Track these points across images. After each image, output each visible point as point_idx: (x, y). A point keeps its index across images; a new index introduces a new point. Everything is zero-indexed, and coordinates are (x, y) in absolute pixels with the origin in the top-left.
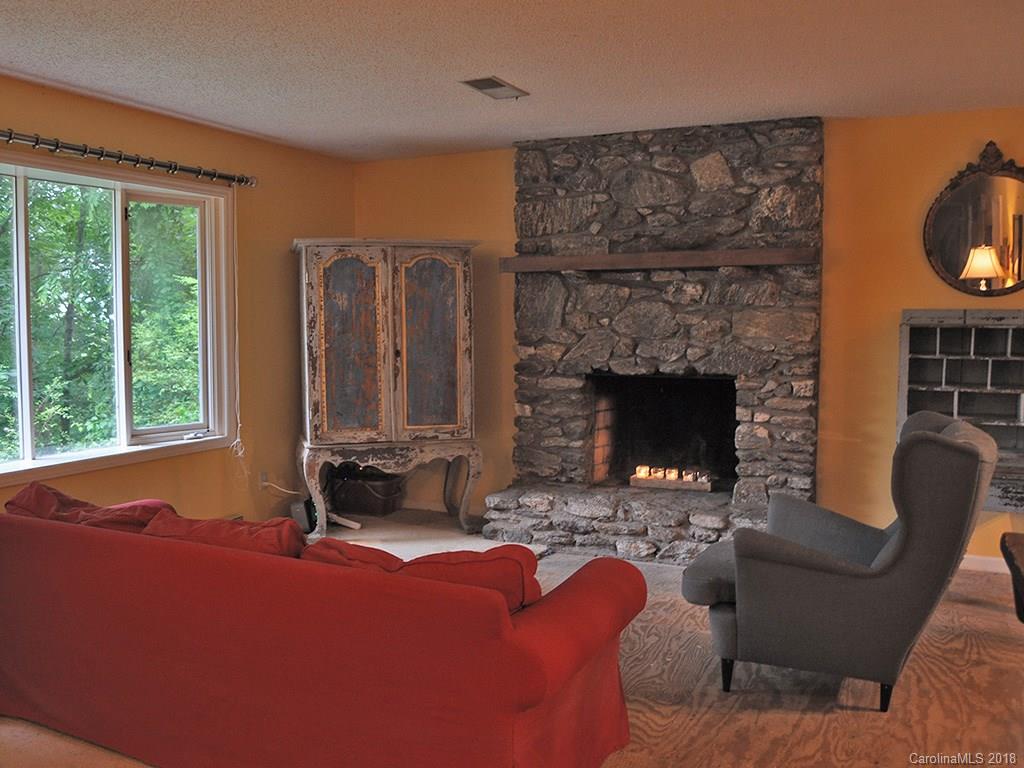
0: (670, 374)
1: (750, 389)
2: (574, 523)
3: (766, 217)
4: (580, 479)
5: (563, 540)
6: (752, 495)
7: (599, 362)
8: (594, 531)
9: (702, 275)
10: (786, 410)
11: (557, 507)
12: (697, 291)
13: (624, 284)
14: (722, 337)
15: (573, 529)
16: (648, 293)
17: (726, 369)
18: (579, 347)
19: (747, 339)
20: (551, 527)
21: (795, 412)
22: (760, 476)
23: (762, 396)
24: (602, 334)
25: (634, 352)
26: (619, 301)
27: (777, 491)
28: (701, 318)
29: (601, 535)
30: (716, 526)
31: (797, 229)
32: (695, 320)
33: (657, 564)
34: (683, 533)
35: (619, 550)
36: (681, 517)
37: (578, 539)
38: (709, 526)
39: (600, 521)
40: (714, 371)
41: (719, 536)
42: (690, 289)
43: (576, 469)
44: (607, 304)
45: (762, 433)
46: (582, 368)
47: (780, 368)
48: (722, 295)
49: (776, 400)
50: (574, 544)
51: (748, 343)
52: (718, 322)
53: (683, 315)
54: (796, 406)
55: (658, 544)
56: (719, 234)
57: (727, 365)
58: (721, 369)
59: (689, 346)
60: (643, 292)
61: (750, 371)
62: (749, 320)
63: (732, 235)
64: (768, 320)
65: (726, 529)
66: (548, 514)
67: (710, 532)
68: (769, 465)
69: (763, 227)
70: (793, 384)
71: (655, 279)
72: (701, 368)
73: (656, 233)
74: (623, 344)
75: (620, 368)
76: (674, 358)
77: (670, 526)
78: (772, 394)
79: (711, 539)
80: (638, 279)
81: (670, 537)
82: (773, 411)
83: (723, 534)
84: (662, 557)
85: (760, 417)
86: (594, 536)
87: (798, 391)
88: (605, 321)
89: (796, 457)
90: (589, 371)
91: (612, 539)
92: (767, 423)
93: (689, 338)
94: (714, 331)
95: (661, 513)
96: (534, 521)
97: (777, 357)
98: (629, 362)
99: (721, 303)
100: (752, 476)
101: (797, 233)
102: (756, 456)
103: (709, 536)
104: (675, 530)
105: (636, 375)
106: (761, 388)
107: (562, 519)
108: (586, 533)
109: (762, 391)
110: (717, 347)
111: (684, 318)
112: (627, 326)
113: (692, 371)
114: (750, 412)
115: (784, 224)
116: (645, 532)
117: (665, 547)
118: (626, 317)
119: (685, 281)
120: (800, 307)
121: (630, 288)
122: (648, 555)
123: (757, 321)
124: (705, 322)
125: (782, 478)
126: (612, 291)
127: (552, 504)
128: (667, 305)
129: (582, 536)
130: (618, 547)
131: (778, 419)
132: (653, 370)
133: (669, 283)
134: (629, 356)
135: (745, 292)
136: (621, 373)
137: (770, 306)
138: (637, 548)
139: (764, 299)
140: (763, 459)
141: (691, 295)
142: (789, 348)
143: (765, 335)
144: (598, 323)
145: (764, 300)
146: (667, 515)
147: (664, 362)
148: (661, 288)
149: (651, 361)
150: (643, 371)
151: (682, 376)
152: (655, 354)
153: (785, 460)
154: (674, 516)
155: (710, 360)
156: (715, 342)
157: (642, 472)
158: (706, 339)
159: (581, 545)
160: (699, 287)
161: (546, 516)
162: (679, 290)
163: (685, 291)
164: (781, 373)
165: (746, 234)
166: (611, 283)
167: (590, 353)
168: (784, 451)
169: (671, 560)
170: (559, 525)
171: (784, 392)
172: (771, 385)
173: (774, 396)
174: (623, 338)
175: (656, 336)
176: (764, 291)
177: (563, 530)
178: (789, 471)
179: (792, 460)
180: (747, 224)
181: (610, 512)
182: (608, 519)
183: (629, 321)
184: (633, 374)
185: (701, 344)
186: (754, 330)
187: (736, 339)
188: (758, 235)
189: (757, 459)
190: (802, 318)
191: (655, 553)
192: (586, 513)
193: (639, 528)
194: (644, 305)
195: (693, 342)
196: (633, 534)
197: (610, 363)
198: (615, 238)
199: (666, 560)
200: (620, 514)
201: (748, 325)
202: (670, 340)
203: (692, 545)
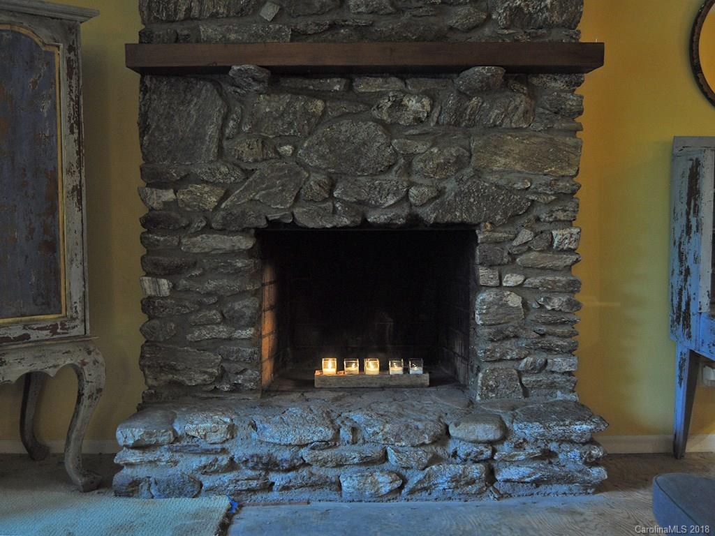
0: (385, 224)
1: (497, 242)
2: (270, 456)
3: (516, 7)
4: (250, 385)
5: (254, 484)
6: (502, 386)
7: (277, 211)
8: (305, 464)
9: (430, 83)
10: (543, 268)
11: (241, 433)
12: (423, 106)
13: (316, 95)
14: (457, 171)
15: (271, 465)
16: (352, 109)
17: (464, 216)
18: (246, 189)
19: (493, 172)
20: (232, 466)
21: (554, 270)
22: (512, 359)
23: (514, 251)
24: (282, 169)
25: (331, 192)
26: (309, 121)
27: (534, 378)
28: (429, 145)
29: (315, 469)
30: (491, 437)
31: (558, 26)
32: (420, 148)
33: (403, 503)
34: (440, 452)
35: (344, 488)
36: (439, 429)
37: (277, 479)
38: (480, 439)
39: (313, 448)
40: (448, 218)
41: (494, 451)
42: (413, 104)
43: (245, 370)
44: (291, 124)
45: (514, 301)
46: (253, 220)
47: (535, 212)
48: (459, 112)
49: (533, 255)
50: (269, 487)
51: (493, 179)
52: (453, 151)
53: (402, 141)
54: (559, 263)
55: (403, 472)
56: (451, 28)
57: (467, 210)
58: (459, 216)
59: (411, 184)
60: (344, 106)
61: (498, 218)
62: (495, 147)
63: (469, 30)
64: (522, 146)
65: (503, 439)
66: (226, 445)
67: (482, 448)
68: (523, 343)
69: (512, 22)
70: (554, 233)
71: (362, 88)
72: (430, 215)
73: (363, 23)
74: (314, 181)
75: (308, 218)
76: (392, 202)
77: (423, 444)
78: (527, 247)
79: (483, 457)
80: (337, 88)
81: (425, 461)
82: (527, 270)
83: (498, 447)
84: (412, 492)
85: (511, 280)
86: (304, 472)
87: (561, 243)
88: (288, 149)
89: (559, 330)
90: (263, 224)
91: (331, 473)
92: (517, 289)
93: (409, 174)
94: (447, 162)
95: (407, 427)
96: (204, 460)
97: (533, 197)
98: (325, 209)
99: (457, 124)
100: (500, 360)
101: (554, 31)
102: (507, 333)
103: (481, 453)
104: (429, 449)
105: (334, 227)
106: (512, 240)
107: (250, 452)
108: (293, 468)
109: (515, 243)
110: (451, 186)
111: (405, 144)
112: (322, 157)
113: (414, 219)
114: (497, 273)
115: (541, 17)
116: (385, 458)
117: (415, 478)
118: (320, 143)
119: (405, 93)
120: (559, 130)
121: (325, 102)
122: (391, 492)
123: (506, 148)
124: (435, 150)
125: (540, 360)
126: (298, 106)
127: (232, 429)
128: (380, 127)
129: (283, 475)
130: (344, 485)
131: (536, 281)
132: (359, 220)
133: (381, 95)
134: (325, 200)
135: (491, 108)
136: (311, 225)
137: (521, 129)
138: (374, 483)
139: (516, 118)
140: (516, 337)
141: (414, 112)
142: (548, 185)
143: (518, 167)
144: (277, 152)
145: (516, 120)
146: (417, 428)
147: (376, 207)
148: (370, 101)
149: (357, 206)
150: (346, 221)
151: (402, 226)
152: (364, 196)
153: (543, 335)
154: (428, 428)
155: (442, 204)
156: (447, 178)
157: (329, 367)
158: (435, 174)
159: (285, 488)
160: (426, 101)
161: (224, 451)
162: (398, 105)
163: (406, 106)
164: (538, 219)
165: (487, 31)
166: (296, 92)
167: (264, 196)
168: (544, 323)
169: (425, 494)
170: (247, 461)
171: (543, 244)
172: (525, 235)
173: (530, 250)
174: (314, 174)
175: (363, 171)
176: (516, 108)
177: (253, 468)
178: (549, 350)
179: (553, 334)
180: (489, 17)
181: (330, 433)
182: (326, 444)
183: (324, 149)
184: (329, 226)
185: (427, 181)
186: (503, 161)
187: (478, 173)
188: (506, 32)
189: (507, 338)
190: (565, 144)
191: (401, 488)
192: (292, 438)
193: (374, 452)
194: (346, 127)
195: (415, 178)
196: (367, 462)
197: (296, 211)
198: (301, 26)
199: (418, 495)
200: (345, 434)
201: (496, 154)
202: (382, 177)
203: (457, 469)
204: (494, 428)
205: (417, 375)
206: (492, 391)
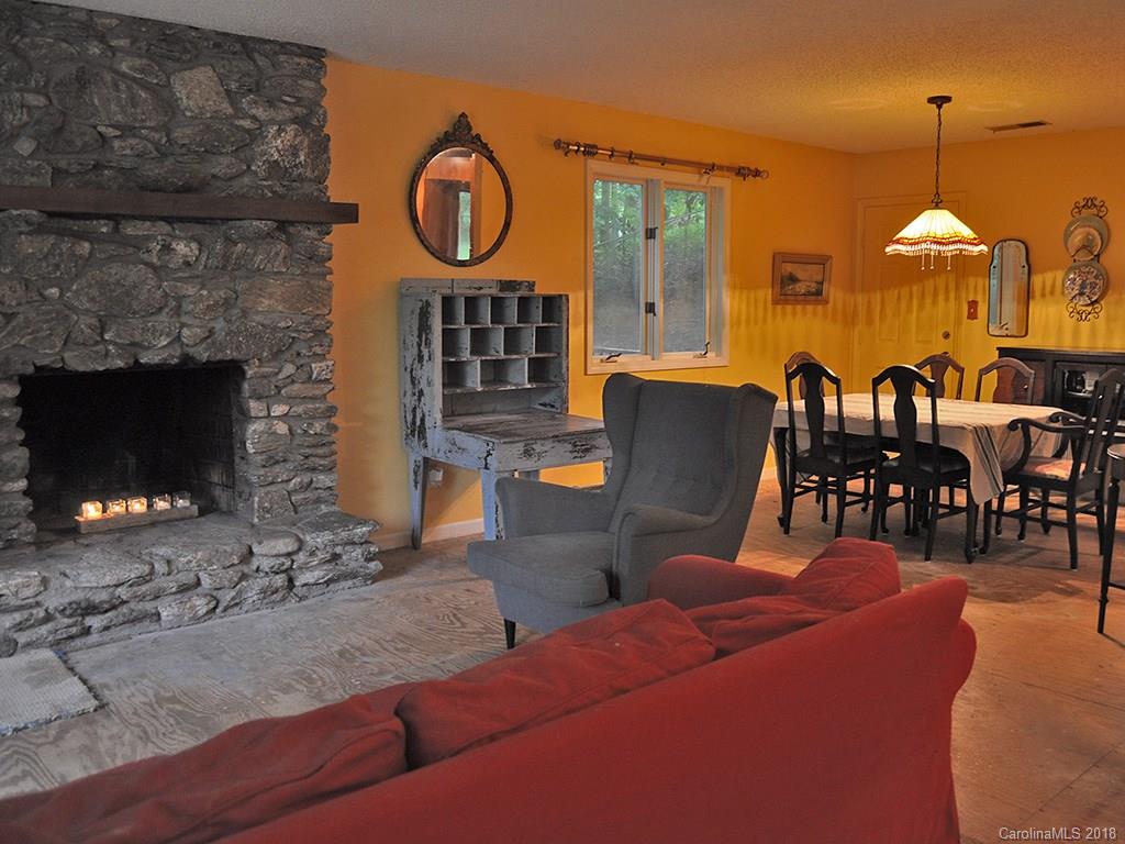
0: (157, 365)
1: (264, 376)
2: (87, 600)
3: (275, 161)
4: (28, 539)
5: (74, 630)
6: (276, 506)
7: (47, 356)
8: (124, 602)
9: (198, 229)
10: (305, 397)
11: (54, 584)
12: (191, 250)
13: (80, 236)
14: (225, 311)
15: (91, 609)
16: (121, 251)
17: (234, 354)
18: (9, 334)
19: (258, 312)
20: (48, 618)
21: (314, 398)
22: (282, 481)
23: (280, 384)
24: (49, 313)
25: (102, 335)
26: (76, 262)
27: (302, 496)
28: (199, 287)
29: (132, 605)
30: (290, 549)
31: (310, 180)
32: (191, 290)
33: (219, 621)
34: (246, 571)
35: (163, 618)
36: (245, 550)
37: (95, 622)
38: (281, 552)
39: (131, 586)
40: (220, 356)
41: (293, 561)
42: (181, 248)
43: (19, 524)
44: (57, 266)
45: (282, 428)
46: (19, 367)
47: (296, 347)
48: (226, 257)
49: (296, 387)
50: (87, 631)
51: (259, 318)
52: (222, 293)
53: (172, 283)
54: (317, 392)
55: (215, 593)
56: (214, 176)
57: (237, 348)
58: (229, 354)
59: (183, 325)
60: (112, 249)
61: (265, 354)
62: (260, 289)
63: (230, 179)
64: (283, 289)
65: (300, 549)
66: (39, 598)
67: (283, 559)
68: (290, 466)
69: (270, 173)
70: (313, 365)
71: (129, 231)
72: (203, 354)
73: (128, 165)
74: (85, 324)
75: (78, 362)
76: (165, 343)
77: (233, 565)
78: (291, 380)
79: (285, 567)
80: (104, 230)
81: (236, 579)
82: (291, 400)
83: (294, 557)
84: (225, 610)
85: (278, 410)
86: (124, 609)
87: (319, 374)
88: (54, 291)
89: (320, 451)
90: (30, 370)
91: (149, 606)
92: (284, 417)
93: (179, 315)
94: (217, 303)
95: (217, 551)
96: (18, 617)
97: (293, 335)
98: (97, 352)
99: (224, 268)
100: (272, 483)
101: (306, 185)
102: (277, 458)
103: (283, 564)
104: (237, 568)
105: (107, 370)
106: (277, 374)
107: (66, 600)
108: (114, 607)
109: (280, 376)
110: (219, 325)
111: (176, 287)
112: (92, 300)
113: (186, 358)
114: (265, 405)
115: (296, 172)
116: (198, 583)
117: (227, 596)
118: (90, 286)
119: (174, 237)
120: (313, 274)
121: (91, 243)
122: (207, 612)
123: (269, 290)
124: (205, 293)
125: (306, 480)
126: (64, 247)
127: (45, 582)
128: (149, 270)
129: (102, 617)
130: (164, 614)
131: (300, 409)
132: (131, 361)
133: (148, 238)
134: (97, 343)
135: (255, 254)
136: (82, 369)
137: (281, 273)
138: (193, 607)
139: (277, 263)
140: (284, 461)
141: (183, 255)
142: (307, 323)
143: (280, 308)
144: (41, 295)
145: (278, 266)
146: (225, 551)
147: (148, 348)
148: (139, 244)
149: (128, 348)
150: (120, 363)
151: (175, 365)
152: (138, 338)
153: (307, 457)
154: (233, 549)
155: (213, 343)
156: (216, 318)
157: (91, 511)
158: (205, 314)
159: (107, 628)
160: (194, 246)
161: (38, 604)
162: (167, 249)
163: (174, 249)
164: (299, 354)
165: (246, 180)
166: (61, 233)
167: (31, 341)
168: (308, 446)
169: (236, 609)
170: (65, 609)
171: (304, 377)
172: (289, 369)
173: (293, 382)
174: (82, 317)
175: (134, 313)
176: (277, 254)
177: (71, 616)
178: (314, 470)
179: (316, 456)
180: (249, 167)
181: (147, 569)
182: (143, 580)
183: (94, 292)
184: (101, 369)
185: (197, 322)
186: (267, 302)
187: (245, 313)
188: (265, 183)
189: (277, 462)
190: (319, 286)
191: (215, 608)
192: (109, 580)
193: (189, 578)
194: (115, 269)
195: (184, 319)
196: (184, 589)
197: (66, 355)
198: (63, 164)
199: (230, 611)
200: (160, 567)
201: (260, 296)
202: (153, 318)
203: (262, 582)
204: (293, 540)
205: (186, 508)
206: (268, 512)
